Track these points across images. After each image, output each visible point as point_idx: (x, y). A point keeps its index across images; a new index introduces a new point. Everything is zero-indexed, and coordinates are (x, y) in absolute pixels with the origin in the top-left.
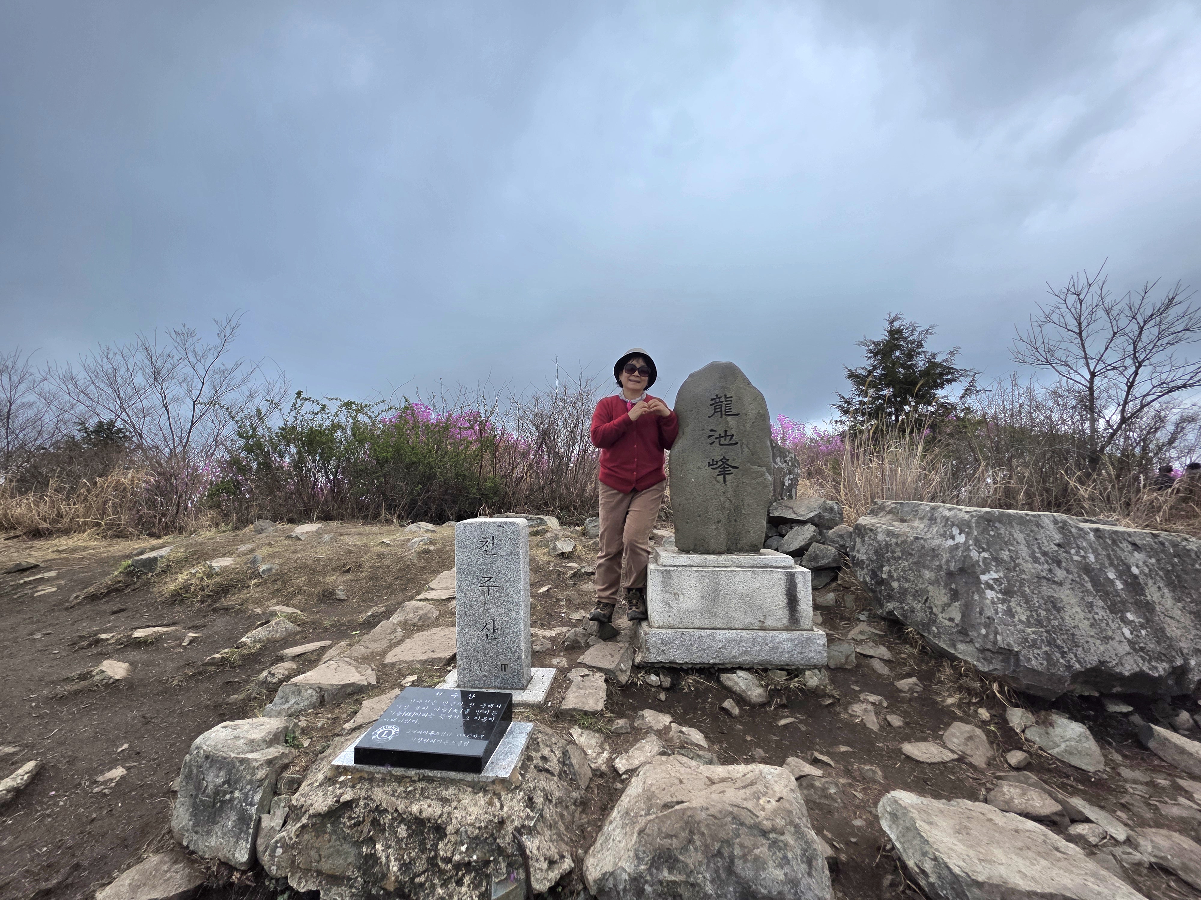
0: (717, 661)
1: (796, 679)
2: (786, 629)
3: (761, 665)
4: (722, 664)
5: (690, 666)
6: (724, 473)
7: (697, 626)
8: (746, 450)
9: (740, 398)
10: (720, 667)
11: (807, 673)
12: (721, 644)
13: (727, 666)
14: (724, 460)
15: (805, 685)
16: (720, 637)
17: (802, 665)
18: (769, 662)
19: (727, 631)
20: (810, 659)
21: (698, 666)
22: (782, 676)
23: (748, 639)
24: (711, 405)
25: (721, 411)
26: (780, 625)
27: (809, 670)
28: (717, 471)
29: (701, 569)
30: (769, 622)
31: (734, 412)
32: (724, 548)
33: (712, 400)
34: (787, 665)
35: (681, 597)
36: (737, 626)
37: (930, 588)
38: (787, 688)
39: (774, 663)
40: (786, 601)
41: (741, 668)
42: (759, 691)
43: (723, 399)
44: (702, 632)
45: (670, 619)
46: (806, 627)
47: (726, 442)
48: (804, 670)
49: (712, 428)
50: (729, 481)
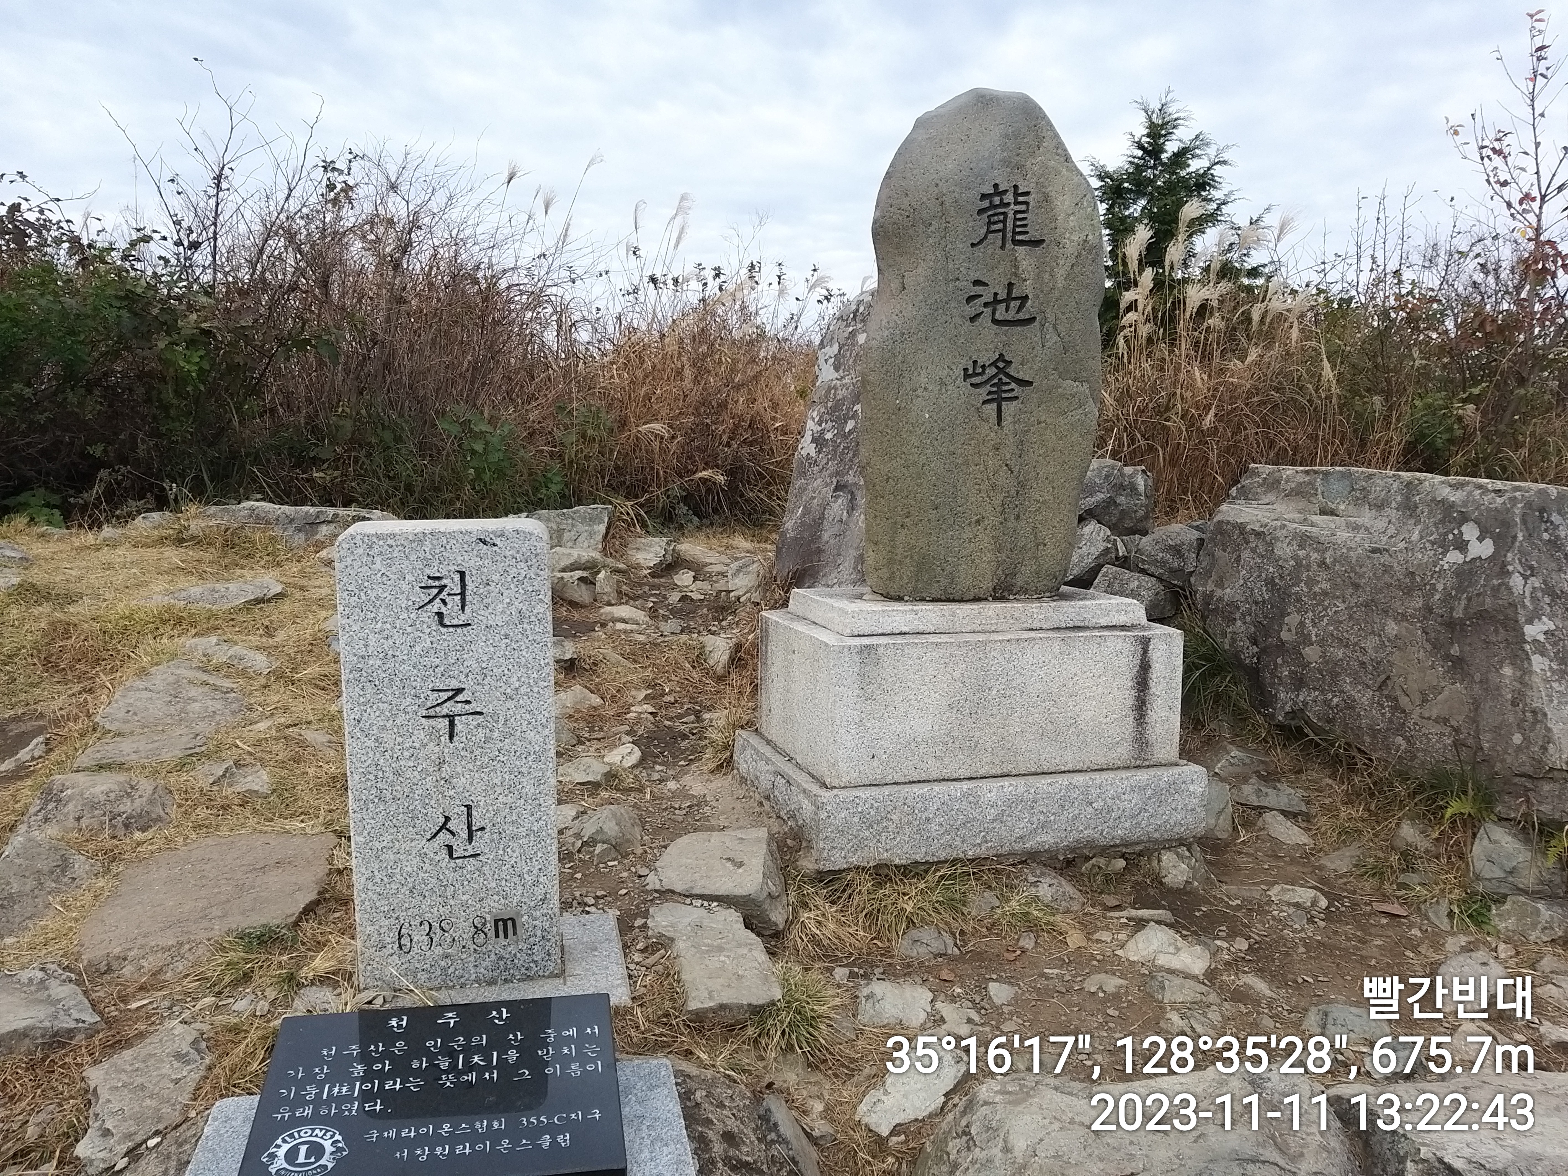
6: (998, 399)
8: (1052, 338)
9: (1047, 198)
14: (1002, 363)
24: (981, 212)
25: (1003, 230)
31: (1033, 232)
32: (987, 589)
33: (984, 197)
43: (1009, 198)
47: (1011, 315)
49: (977, 276)
50: (1010, 419)
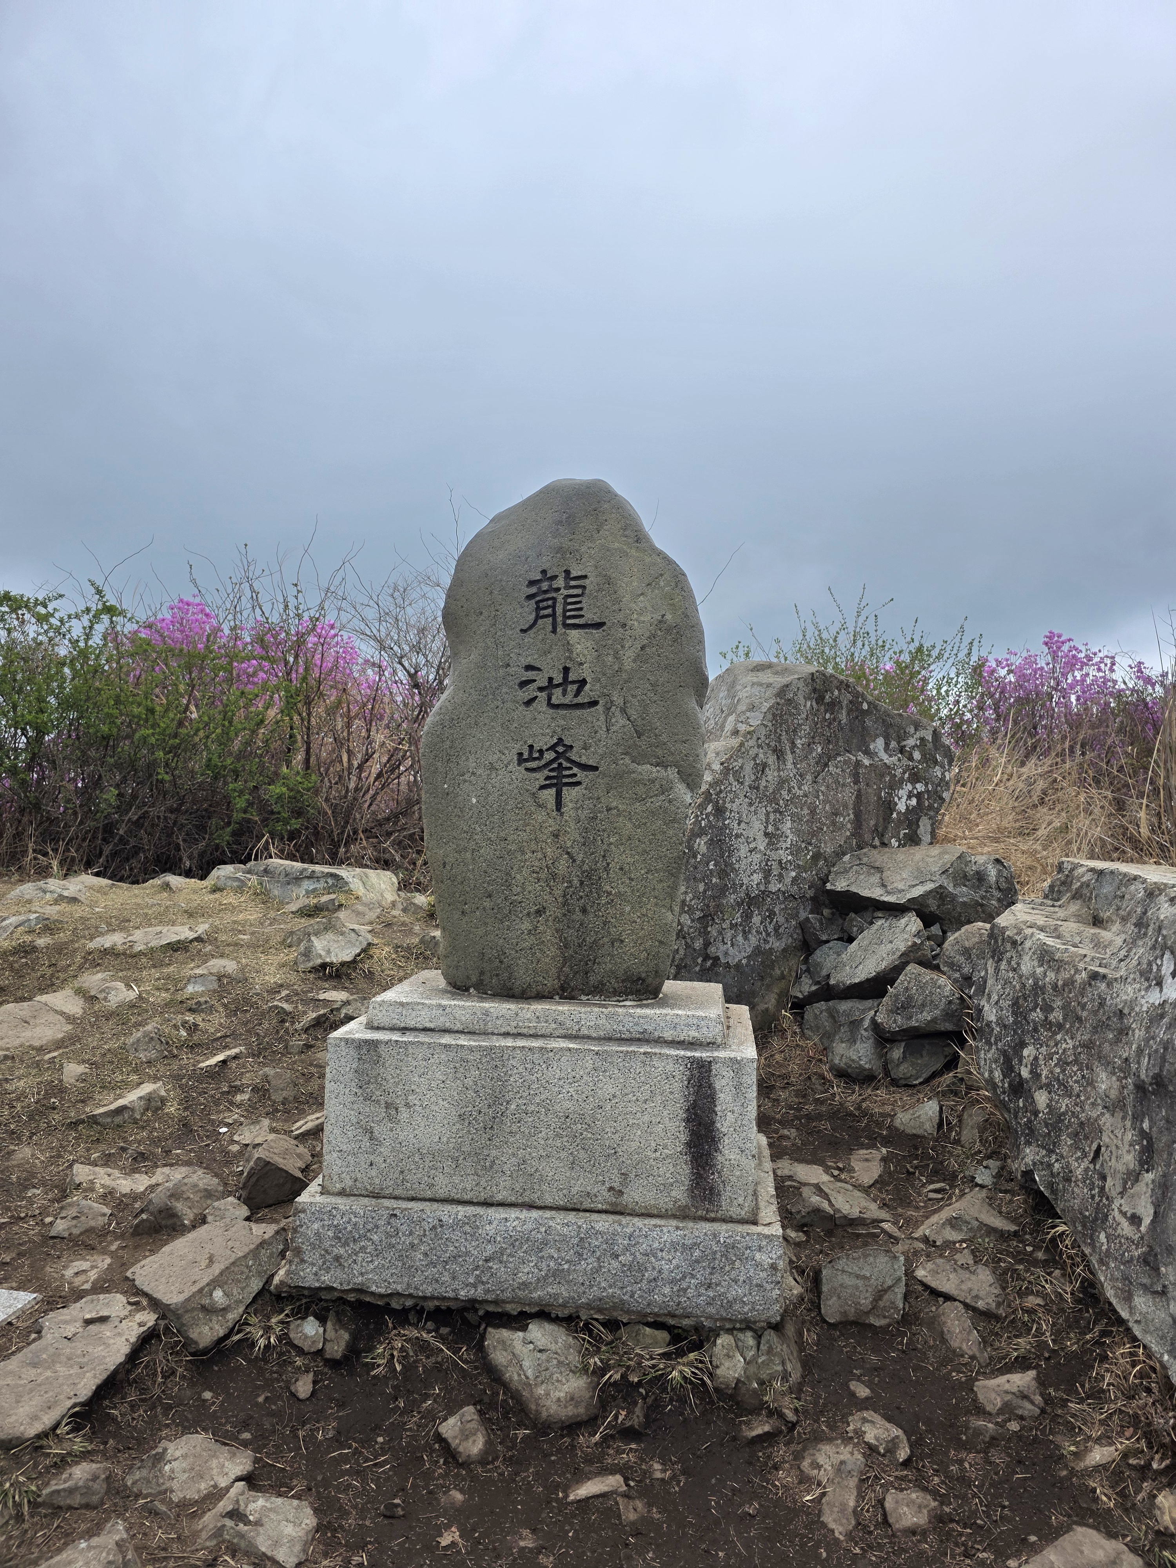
0: (479, 1293)
1: (692, 1356)
2: (682, 1215)
3: (600, 1310)
4: (496, 1302)
5: (409, 1303)
6: (557, 784)
7: (442, 1193)
8: (620, 721)
9: (609, 581)
10: (491, 1308)
11: (724, 1340)
12: (490, 1249)
13: (509, 1308)
14: (562, 749)
15: (711, 1375)
16: (490, 1229)
17: (709, 1317)
18: (621, 1305)
19: (513, 1213)
20: (730, 1304)
21: (431, 1305)
22: (656, 1344)
23: (564, 1239)
24: (530, 597)
25: (554, 615)
26: (664, 1202)
27: (730, 1331)
28: (540, 777)
29: (463, 1041)
30: (635, 1195)
31: (590, 616)
32: (551, 983)
33: (532, 583)
34: (674, 1316)
35: (404, 1114)
36: (549, 1200)
37: (1107, 1121)
38: (660, 1381)
39: (634, 1306)
40: (684, 1137)
41: (544, 1315)
42: (576, 1384)
43: (560, 582)
44: (447, 1213)
45: (374, 1173)
46: (734, 1211)
47: (568, 700)
48: (715, 1333)
49: (530, 661)
50: (571, 805)
